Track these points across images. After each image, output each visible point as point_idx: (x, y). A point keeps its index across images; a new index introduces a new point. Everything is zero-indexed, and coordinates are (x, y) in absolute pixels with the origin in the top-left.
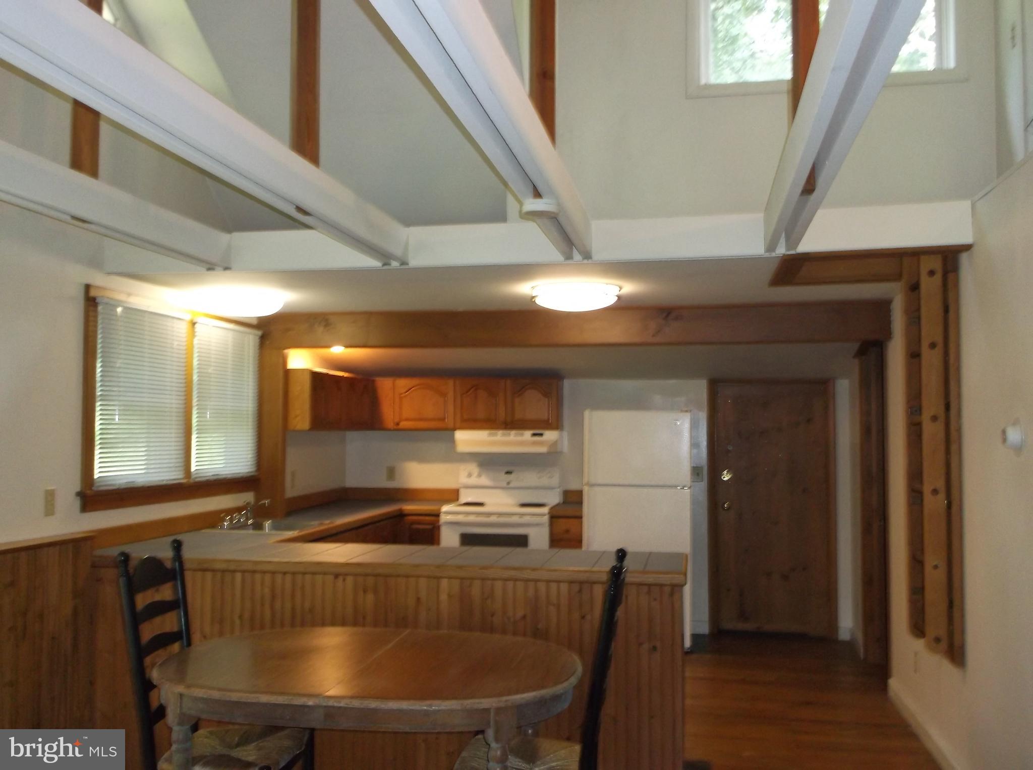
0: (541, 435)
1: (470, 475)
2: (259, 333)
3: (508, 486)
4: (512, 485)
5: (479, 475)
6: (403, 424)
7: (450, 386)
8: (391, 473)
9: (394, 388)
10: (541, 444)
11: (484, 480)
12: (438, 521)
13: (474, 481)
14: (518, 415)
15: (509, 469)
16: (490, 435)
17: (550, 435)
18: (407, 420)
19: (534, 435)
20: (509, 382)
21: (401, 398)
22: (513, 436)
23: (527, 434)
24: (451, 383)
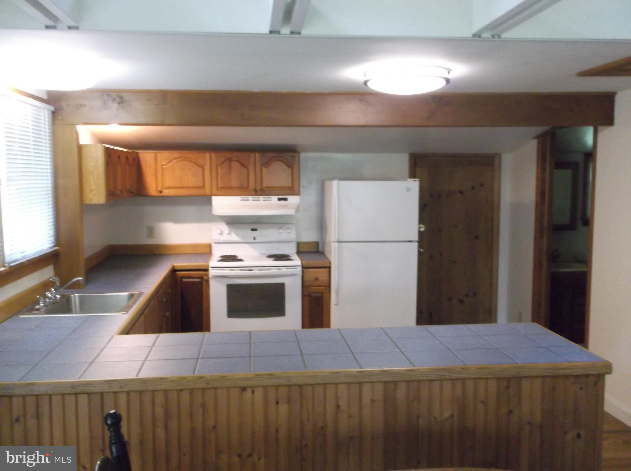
0: (286, 199)
1: (221, 234)
2: (52, 108)
3: (254, 241)
4: (258, 240)
5: (229, 234)
6: (166, 192)
7: (207, 158)
8: (151, 232)
9: (156, 160)
10: (285, 207)
11: (234, 237)
12: (207, 275)
13: (226, 237)
14: (267, 183)
15: (254, 226)
16: (242, 200)
17: (293, 200)
18: (169, 188)
19: (280, 199)
20: (258, 155)
21: (162, 168)
22: (262, 200)
23: (274, 198)
24: (207, 155)
